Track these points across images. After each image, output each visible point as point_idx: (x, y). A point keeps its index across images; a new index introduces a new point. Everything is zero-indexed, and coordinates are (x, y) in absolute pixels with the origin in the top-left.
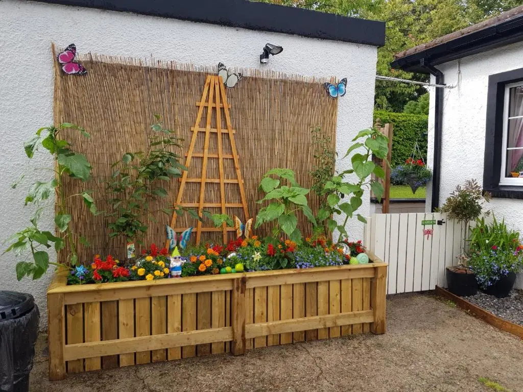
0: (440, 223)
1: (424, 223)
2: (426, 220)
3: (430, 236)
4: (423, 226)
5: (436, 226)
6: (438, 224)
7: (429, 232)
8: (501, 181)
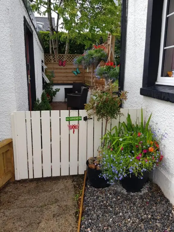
0: (85, 119)
1: (69, 119)
2: (71, 116)
3: (76, 130)
4: (68, 122)
5: (82, 122)
6: (84, 120)
7: (74, 127)
8: (158, 80)
